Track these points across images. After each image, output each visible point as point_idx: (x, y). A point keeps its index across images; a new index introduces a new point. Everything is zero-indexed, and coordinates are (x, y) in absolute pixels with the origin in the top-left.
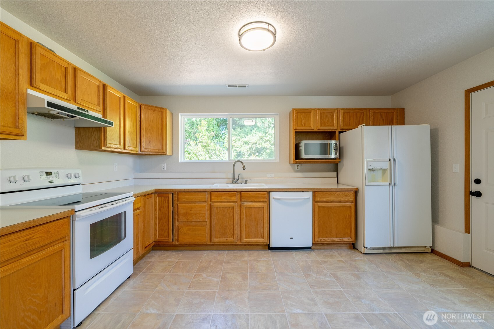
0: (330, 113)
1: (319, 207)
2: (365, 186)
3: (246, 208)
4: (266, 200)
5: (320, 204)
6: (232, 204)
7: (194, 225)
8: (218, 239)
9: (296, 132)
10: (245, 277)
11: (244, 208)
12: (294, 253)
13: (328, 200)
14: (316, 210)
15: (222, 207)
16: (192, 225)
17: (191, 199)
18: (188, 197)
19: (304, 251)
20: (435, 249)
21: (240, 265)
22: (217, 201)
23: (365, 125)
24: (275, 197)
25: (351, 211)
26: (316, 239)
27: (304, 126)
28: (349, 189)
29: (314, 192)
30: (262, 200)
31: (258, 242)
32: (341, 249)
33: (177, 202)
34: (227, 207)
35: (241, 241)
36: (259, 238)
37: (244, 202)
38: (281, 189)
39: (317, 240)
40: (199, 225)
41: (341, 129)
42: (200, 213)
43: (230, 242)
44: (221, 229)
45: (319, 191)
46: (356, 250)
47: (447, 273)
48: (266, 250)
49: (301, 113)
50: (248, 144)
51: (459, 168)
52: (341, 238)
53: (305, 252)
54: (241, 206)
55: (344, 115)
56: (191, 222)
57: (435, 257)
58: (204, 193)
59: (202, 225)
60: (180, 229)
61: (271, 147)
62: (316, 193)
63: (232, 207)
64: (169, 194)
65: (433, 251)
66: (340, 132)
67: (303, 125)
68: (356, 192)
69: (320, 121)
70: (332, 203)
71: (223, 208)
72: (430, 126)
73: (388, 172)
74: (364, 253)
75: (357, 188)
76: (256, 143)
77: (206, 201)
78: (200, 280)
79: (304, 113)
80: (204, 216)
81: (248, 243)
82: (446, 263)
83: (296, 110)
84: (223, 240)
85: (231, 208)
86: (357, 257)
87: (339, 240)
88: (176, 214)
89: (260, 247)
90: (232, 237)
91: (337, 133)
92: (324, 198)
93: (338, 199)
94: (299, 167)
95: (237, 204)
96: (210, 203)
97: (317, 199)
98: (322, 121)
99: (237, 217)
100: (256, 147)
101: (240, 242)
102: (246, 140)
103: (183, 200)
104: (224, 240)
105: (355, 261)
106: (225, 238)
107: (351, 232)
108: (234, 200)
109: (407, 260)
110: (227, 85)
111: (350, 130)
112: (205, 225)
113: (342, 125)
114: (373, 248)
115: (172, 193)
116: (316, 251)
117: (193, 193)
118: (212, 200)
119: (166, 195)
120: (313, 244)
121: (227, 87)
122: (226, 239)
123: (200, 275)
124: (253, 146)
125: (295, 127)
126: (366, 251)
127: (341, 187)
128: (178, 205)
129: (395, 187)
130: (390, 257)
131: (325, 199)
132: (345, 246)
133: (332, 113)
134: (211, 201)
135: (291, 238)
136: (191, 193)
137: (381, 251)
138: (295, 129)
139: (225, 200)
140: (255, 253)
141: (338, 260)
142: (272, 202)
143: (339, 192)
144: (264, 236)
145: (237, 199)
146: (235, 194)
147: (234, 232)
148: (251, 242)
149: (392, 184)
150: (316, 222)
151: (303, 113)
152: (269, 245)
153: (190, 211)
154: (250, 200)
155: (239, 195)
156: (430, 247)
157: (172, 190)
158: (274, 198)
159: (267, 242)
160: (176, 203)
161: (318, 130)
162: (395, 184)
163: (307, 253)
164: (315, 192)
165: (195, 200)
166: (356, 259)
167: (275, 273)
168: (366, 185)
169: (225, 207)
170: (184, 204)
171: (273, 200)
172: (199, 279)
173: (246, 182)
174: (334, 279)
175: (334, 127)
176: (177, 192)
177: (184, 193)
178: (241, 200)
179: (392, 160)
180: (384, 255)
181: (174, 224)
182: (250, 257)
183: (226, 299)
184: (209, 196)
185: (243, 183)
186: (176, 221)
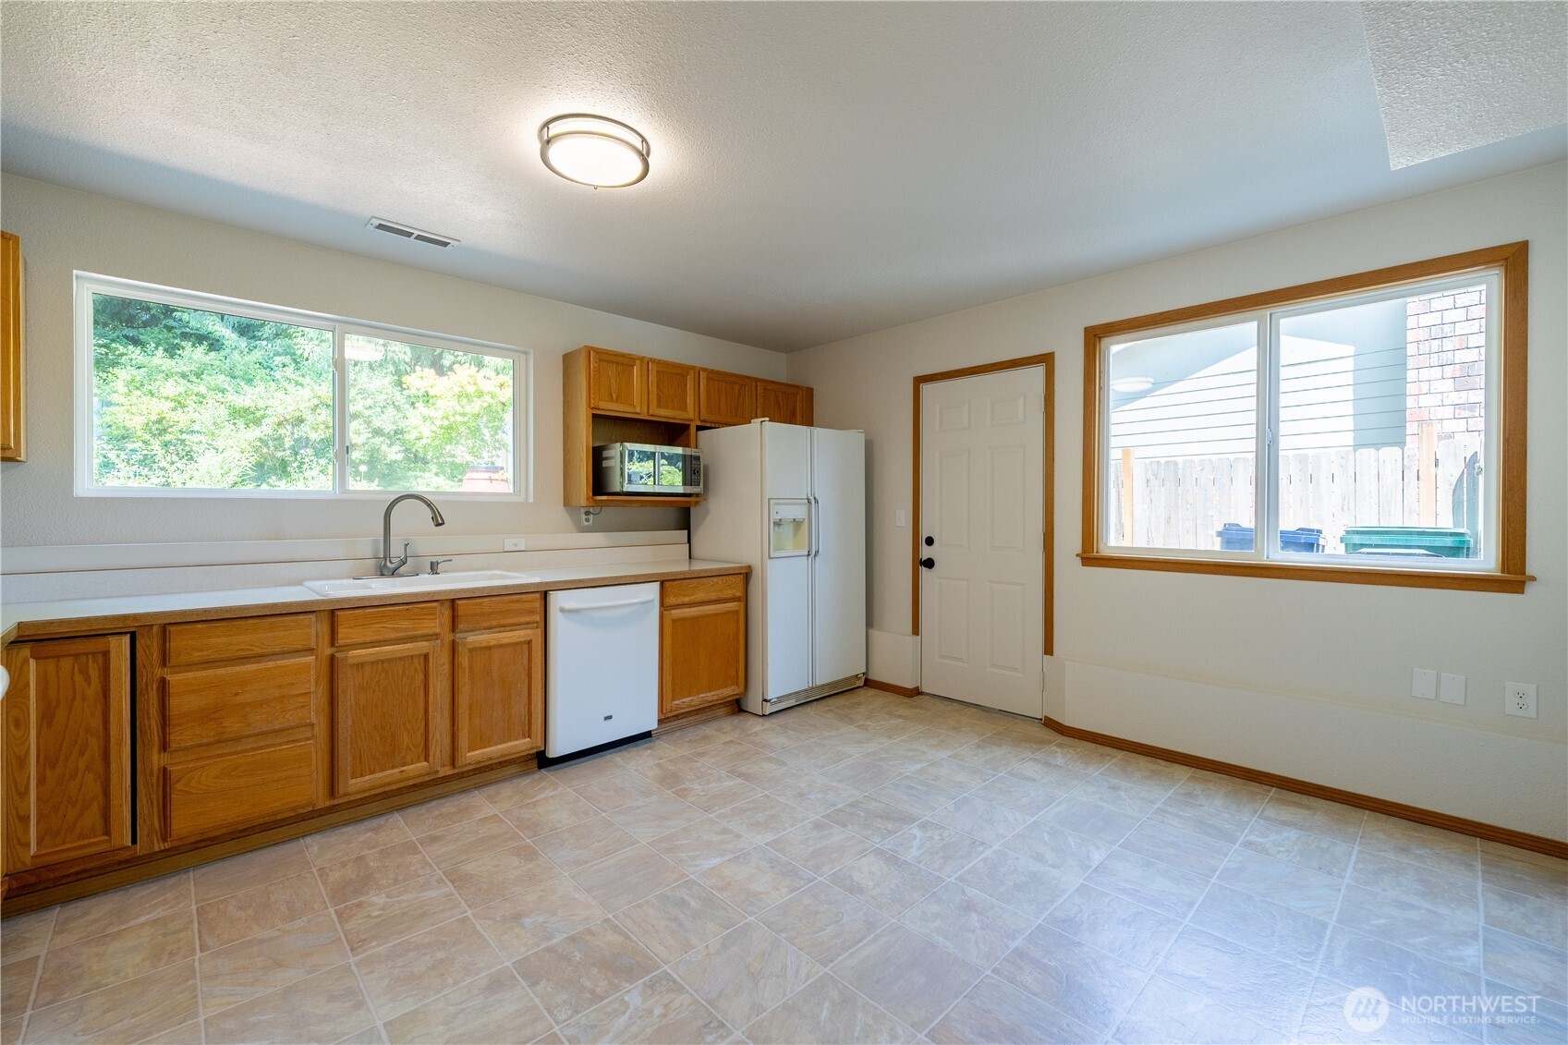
0: (677, 374)
1: (674, 621)
2: (768, 560)
3: (471, 650)
4: (538, 618)
5: (677, 613)
6: (422, 646)
7: (254, 749)
8: (367, 778)
9: (595, 416)
10: (528, 854)
11: (466, 651)
12: (616, 757)
13: (692, 602)
14: (668, 630)
15: (383, 661)
16: (246, 751)
17: (237, 648)
18: (219, 641)
19: (637, 746)
20: (870, 678)
21: (480, 831)
22: (361, 640)
23: (768, 419)
24: (567, 606)
25: (737, 622)
26: (667, 706)
27: (617, 400)
28: (727, 569)
29: (662, 583)
30: (523, 619)
31: (513, 751)
32: (715, 718)
33: (159, 672)
34: (400, 659)
35: (453, 765)
36: (516, 740)
37: (466, 634)
38: (580, 581)
39: (669, 708)
40: (280, 745)
41: (702, 421)
42: (283, 697)
43: (414, 777)
44: (378, 739)
45: (674, 580)
46: (745, 714)
47: (897, 713)
48: (534, 773)
49: (609, 362)
50: (257, 422)
51: (903, 518)
52: (718, 692)
53: (640, 748)
54: (454, 647)
55: (708, 384)
56: (237, 739)
57: (871, 692)
58: (301, 617)
59: (293, 741)
60: (178, 781)
61: (372, 440)
62: (667, 584)
63: (420, 655)
64: (113, 641)
65: (869, 683)
66: (699, 428)
67: (615, 398)
68: (746, 575)
69: (655, 393)
70: (700, 608)
71: (385, 665)
72: (863, 434)
73: (806, 524)
74: (764, 715)
75: (750, 567)
76: (300, 421)
77: (314, 646)
78: (377, 917)
79: (617, 363)
80: (303, 706)
81: (480, 762)
82: (889, 697)
83: (599, 352)
84: (387, 776)
85: (416, 661)
86: (755, 726)
87: (715, 698)
88: (151, 723)
89: (513, 769)
90: (422, 757)
91: (693, 429)
92: (685, 596)
93: (713, 596)
94: (591, 517)
95: (439, 641)
96: (329, 651)
97: (671, 600)
98: (660, 394)
99: (439, 687)
100: (296, 436)
101: (448, 768)
102: (241, 402)
103: (197, 656)
104: (393, 774)
105: (756, 734)
106: (393, 767)
107: (737, 671)
108: (430, 631)
109: (837, 708)
110: (377, 222)
111: (730, 425)
112: (308, 739)
113: (703, 411)
114: (780, 699)
115: (127, 633)
116: (664, 737)
117: (251, 621)
118: (342, 639)
119: (98, 645)
120: (660, 721)
121: (372, 228)
122: (397, 770)
123: (359, 905)
124: (282, 431)
125: (592, 401)
126: (769, 709)
127: (698, 566)
128: (163, 684)
129: (817, 559)
130: (809, 710)
131: (686, 600)
132: (722, 711)
133: (684, 377)
134: (332, 644)
135: (609, 718)
136: (242, 622)
137: (792, 702)
138: (592, 406)
139: (393, 635)
140: (506, 790)
141: (724, 743)
142: (556, 621)
143: (715, 579)
144: (530, 730)
145: (441, 625)
146: (435, 607)
147: (430, 738)
148: (491, 759)
149: (812, 554)
150: (667, 662)
151: (613, 362)
152: (544, 752)
153: (236, 694)
154: (484, 625)
155: (447, 612)
156: (864, 674)
157: (135, 617)
158: (562, 610)
159: (540, 745)
160: (151, 671)
161: (651, 415)
162: (817, 552)
163: (647, 749)
164: (665, 583)
165: (257, 650)
166: (754, 730)
167: (604, 814)
168: (770, 558)
169: (396, 658)
170: (204, 673)
171: (560, 614)
172: (369, 916)
173: (434, 568)
174: (739, 781)
175: (688, 414)
176: (155, 629)
177: (199, 626)
178: (454, 628)
179: (811, 501)
180: (799, 709)
181: (139, 766)
182: (496, 802)
183: (517, 917)
184: (324, 628)
185: (423, 573)
186: (155, 750)
